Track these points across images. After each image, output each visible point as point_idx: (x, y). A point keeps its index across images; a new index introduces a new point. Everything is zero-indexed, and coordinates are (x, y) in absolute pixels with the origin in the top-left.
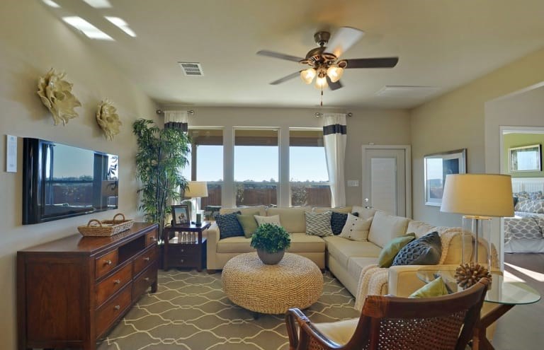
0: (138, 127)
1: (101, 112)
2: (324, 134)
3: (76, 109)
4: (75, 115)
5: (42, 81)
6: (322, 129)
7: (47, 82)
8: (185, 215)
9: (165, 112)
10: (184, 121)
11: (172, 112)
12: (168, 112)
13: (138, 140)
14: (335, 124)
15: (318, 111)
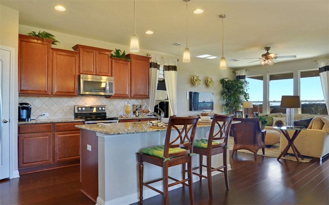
0: (222, 81)
1: (207, 81)
2: (320, 72)
3: (200, 82)
4: (200, 84)
5: (193, 78)
6: (318, 69)
7: (194, 78)
8: (241, 115)
9: (236, 72)
10: (243, 75)
11: (239, 71)
12: (237, 71)
13: (223, 86)
14: (325, 66)
15: (315, 60)
